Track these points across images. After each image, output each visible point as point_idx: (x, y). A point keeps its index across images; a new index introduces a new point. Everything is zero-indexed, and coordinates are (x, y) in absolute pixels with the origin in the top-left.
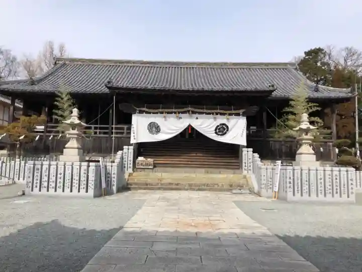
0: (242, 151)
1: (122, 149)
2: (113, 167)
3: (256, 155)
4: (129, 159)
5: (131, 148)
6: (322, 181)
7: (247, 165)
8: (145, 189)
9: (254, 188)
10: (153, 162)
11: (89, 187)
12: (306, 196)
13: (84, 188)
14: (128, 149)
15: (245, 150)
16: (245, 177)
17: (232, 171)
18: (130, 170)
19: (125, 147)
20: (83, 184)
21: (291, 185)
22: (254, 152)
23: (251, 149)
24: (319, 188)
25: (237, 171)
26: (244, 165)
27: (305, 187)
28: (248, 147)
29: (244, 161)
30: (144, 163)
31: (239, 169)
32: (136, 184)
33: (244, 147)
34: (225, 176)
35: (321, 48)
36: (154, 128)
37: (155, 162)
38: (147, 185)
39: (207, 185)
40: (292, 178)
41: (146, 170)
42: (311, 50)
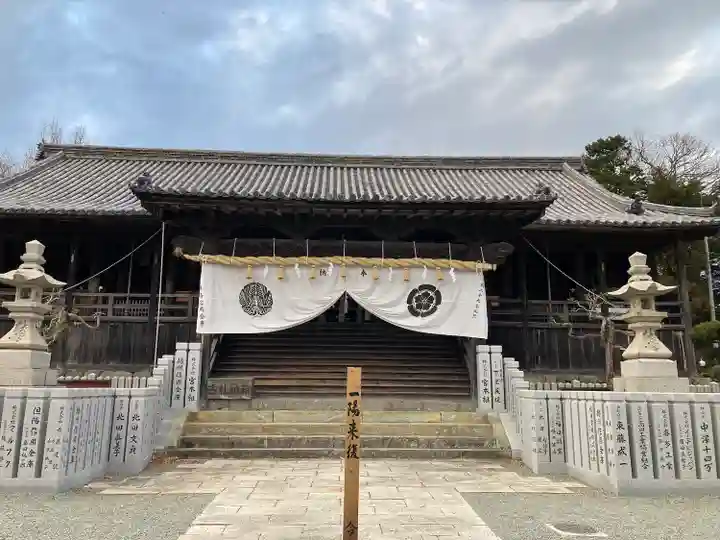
0: (476, 353)
1: (172, 351)
2: (133, 399)
3: (512, 363)
4: (189, 376)
5: (196, 347)
6: (709, 432)
7: (489, 387)
8: (226, 456)
9: (509, 448)
10: (250, 384)
11: (45, 463)
12: (666, 475)
13: (30, 463)
14: (188, 350)
15: (482, 349)
16: (486, 419)
17: (453, 403)
18: (193, 406)
19: (179, 345)
20: (27, 453)
21: (624, 445)
22: (505, 354)
23: (498, 348)
24: (703, 455)
25: (465, 404)
26: (481, 387)
27: (664, 452)
28: (490, 341)
29: (481, 377)
30: (228, 387)
31: (469, 397)
32: (203, 442)
33: (480, 341)
34: (436, 416)
35: (622, 136)
36: (256, 298)
37: (258, 383)
38: (232, 444)
39: (392, 443)
40: (625, 425)
41: (233, 404)
42: (601, 141)
